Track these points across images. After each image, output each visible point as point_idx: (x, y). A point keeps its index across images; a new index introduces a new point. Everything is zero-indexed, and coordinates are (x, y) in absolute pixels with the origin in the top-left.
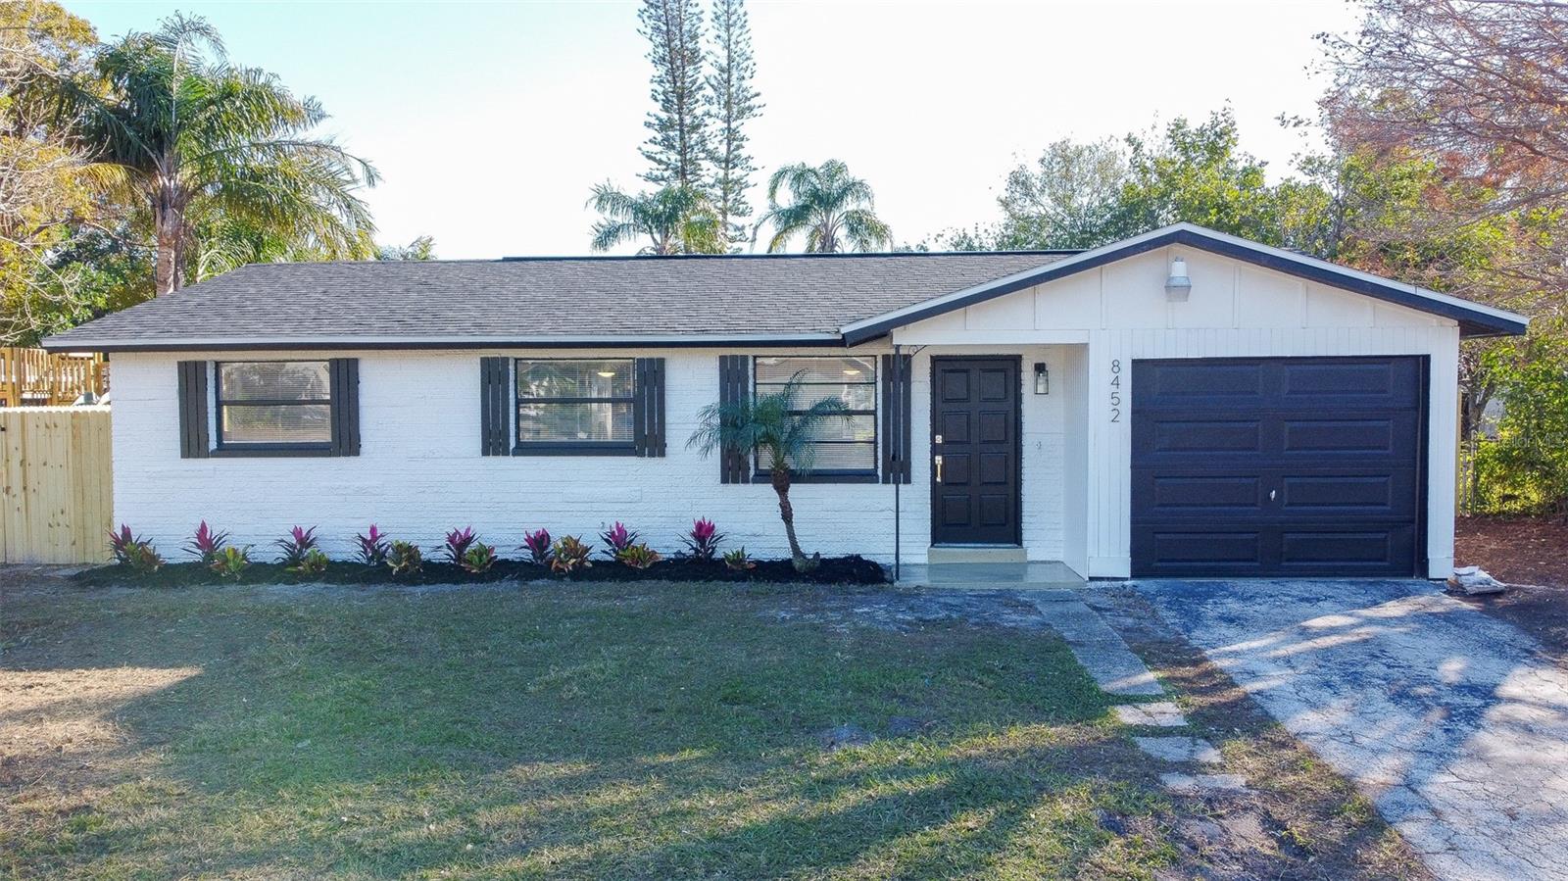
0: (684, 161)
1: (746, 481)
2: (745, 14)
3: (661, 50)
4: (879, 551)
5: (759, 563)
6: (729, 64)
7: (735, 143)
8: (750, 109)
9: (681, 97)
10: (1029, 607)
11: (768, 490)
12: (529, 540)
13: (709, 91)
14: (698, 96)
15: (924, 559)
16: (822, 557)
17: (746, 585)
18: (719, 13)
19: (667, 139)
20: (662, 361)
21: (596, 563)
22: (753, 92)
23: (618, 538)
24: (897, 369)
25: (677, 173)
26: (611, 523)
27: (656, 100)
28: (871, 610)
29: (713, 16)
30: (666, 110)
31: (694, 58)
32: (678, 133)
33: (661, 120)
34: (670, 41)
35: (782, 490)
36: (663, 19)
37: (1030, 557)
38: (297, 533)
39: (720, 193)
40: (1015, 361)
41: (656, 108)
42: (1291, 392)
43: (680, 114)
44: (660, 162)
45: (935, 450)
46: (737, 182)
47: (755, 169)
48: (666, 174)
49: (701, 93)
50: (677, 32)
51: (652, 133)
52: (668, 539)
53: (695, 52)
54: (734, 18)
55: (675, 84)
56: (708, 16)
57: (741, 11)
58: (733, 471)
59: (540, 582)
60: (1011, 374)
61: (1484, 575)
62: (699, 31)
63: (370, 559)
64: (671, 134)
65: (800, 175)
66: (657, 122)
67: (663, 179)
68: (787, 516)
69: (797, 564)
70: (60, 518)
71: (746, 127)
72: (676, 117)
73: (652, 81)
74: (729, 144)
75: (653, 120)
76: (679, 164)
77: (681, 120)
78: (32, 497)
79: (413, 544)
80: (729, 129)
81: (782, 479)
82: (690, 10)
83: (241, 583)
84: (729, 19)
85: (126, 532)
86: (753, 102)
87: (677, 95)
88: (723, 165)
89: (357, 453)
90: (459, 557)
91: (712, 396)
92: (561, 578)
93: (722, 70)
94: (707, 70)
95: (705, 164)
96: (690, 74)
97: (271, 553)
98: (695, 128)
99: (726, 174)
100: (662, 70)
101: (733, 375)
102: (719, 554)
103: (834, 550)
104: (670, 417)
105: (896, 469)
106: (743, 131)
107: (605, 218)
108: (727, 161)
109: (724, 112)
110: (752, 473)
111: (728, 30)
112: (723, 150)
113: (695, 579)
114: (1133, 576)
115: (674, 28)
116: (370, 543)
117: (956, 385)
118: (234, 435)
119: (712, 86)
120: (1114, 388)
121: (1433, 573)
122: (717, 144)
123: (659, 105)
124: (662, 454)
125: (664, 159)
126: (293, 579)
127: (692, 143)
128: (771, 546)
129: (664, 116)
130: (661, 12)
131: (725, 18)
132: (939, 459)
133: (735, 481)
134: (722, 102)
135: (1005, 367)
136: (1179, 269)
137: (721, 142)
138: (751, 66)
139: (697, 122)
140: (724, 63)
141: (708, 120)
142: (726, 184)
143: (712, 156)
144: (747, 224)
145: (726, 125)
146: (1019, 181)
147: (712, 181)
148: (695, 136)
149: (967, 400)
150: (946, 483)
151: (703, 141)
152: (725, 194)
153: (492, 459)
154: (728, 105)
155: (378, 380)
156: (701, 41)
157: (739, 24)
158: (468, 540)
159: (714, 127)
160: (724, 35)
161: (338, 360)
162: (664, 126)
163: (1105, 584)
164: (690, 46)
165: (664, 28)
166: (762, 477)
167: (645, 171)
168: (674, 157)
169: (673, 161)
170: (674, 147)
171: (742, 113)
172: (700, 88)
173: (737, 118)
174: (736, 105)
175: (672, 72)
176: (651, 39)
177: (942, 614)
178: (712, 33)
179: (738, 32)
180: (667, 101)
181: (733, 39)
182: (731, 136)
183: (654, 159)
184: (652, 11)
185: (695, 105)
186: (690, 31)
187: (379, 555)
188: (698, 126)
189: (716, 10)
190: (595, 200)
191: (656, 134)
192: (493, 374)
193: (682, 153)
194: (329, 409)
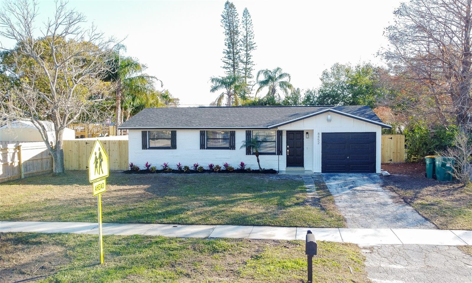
0: (234, 63)
1: (251, 154)
2: (251, 20)
3: (227, 31)
4: (276, 168)
5: (253, 170)
6: (247, 35)
7: (249, 57)
8: (253, 48)
9: (233, 45)
10: (301, 177)
11: (255, 156)
12: (209, 165)
13: (241, 43)
14: (238, 44)
15: (285, 170)
16: (265, 169)
17: (251, 174)
18: (244, 20)
19: (229, 56)
20: (235, 131)
21: (222, 170)
22: (254, 43)
23: (226, 165)
24: (280, 133)
25: (232, 66)
26: (225, 163)
27: (226, 45)
28: (273, 178)
29: (242, 21)
30: (229, 48)
31: (237, 33)
32: (232, 55)
33: (227, 51)
34: (230, 28)
35: (257, 156)
36: (228, 22)
37: (305, 169)
38: (165, 164)
39: (244, 72)
40: (303, 131)
41: (226, 48)
42: (351, 139)
43: (233, 49)
44: (227, 63)
45: (287, 149)
46: (249, 69)
47: (254, 65)
48: (229, 66)
49: (239, 43)
50: (232, 26)
51: (225, 55)
52: (236, 165)
53: (237, 31)
54: (248, 21)
55: (232, 41)
56: (241, 21)
57: (250, 20)
58: (248, 152)
59: (212, 173)
60: (302, 134)
61: (387, 173)
62: (238, 25)
63: (179, 169)
64: (230, 55)
65: (266, 72)
66: (226, 52)
67: (228, 68)
68: (258, 161)
69: (260, 170)
70: (116, 161)
71: (251, 53)
72: (232, 50)
73: (225, 40)
74: (247, 58)
75: (225, 51)
76: (233, 63)
77: (233, 51)
78: (111, 157)
79: (188, 166)
80: (247, 53)
81: (257, 154)
82: (236, 19)
83: (156, 173)
84: (247, 22)
85: (132, 164)
86: (254, 46)
87: (232, 44)
88: (245, 64)
89: (176, 149)
90: (196, 169)
91: (244, 139)
92: (216, 173)
93: (245, 37)
94: (240, 37)
95: (240, 63)
96: (236, 38)
97: (160, 168)
98: (237, 53)
99: (246, 67)
100: (228, 37)
101: (248, 134)
102: (245, 169)
103: (267, 168)
104: (236, 142)
105: (280, 152)
106: (251, 54)
107: (214, 84)
108: (246, 63)
109: (246, 49)
110: (252, 153)
111: (246, 25)
112: (245, 60)
113: (241, 173)
114: (322, 172)
115: (231, 25)
116: (179, 166)
117: (291, 136)
118: (152, 145)
119: (242, 41)
120: (318, 138)
121: (377, 172)
122: (243, 58)
123: (227, 47)
124: (235, 149)
125: (228, 62)
126: (166, 172)
127: (236, 57)
128: (256, 167)
129: (228, 50)
130: (227, 20)
131: (245, 21)
132: (288, 150)
133: (249, 155)
134: (245, 46)
135: (301, 133)
136: (329, 117)
137: (245, 57)
138: (253, 35)
139: (238, 51)
140: (245, 35)
141: (241, 51)
142: (246, 69)
143: (242, 61)
144: (252, 81)
145: (246, 52)
146: (325, 74)
147: (242, 69)
148: (237, 56)
149: (293, 139)
150: (289, 155)
151: (239, 57)
152: (246, 72)
153: (202, 150)
154: (246, 47)
155: (180, 135)
156: (239, 28)
157: (250, 23)
158: (197, 166)
159: (243, 53)
160: (245, 27)
161: (173, 131)
162: (228, 53)
163: (317, 174)
164: (236, 29)
165: (228, 24)
166: (254, 154)
167: (223, 66)
168: (231, 61)
169: (231, 63)
170: (231, 59)
171: (250, 49)
172: (239, 42)
173: (249, 50)
174: (249, 46)
175: (230, 37)
176: (224, 28)
177: (285, 178)
178: (242, 26)
179: (249, 25)
180: (229, 45)
181: (248, 27)
182: (247, 55)
183: (225, 62)
184: (225, 20)
185: (237, 47)
186: (236, 25)
187: (180, 168)
188: (238, 53)
189: (243, 19)
190: (211, 80)
191: (226, 55)
192: (202, 134)
193: (233, 60)
194: (170, 140)
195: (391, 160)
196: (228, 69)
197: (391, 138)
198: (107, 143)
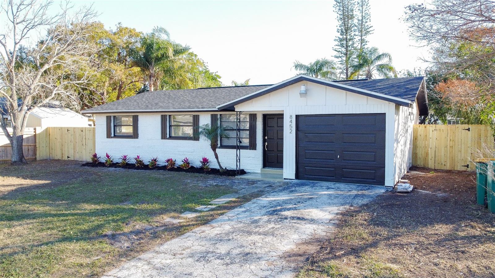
0: (347, 51)
3: (341, 17)
6: (362, 18)
7: (364, 43)
8: (369, 32)
9: (346, 31)
13: (355, 28)
14: (352, 30)
15: (259, 172)
16: (227, 169)
19: (341, 44)
20: (199, 115)
22: (370, 26)
25: (344, 55)
26: (185, 157)
27: (338, 32)
30: (341, 35)
31: (352, 17)
32: (345, 42)
34: (344, 13)
35: (215, 150)
36: (342, 6)
38: (124, 156)
41: (338, 35)
42: (345, 125)
43: (346, 35)
48: (341, 55)
50: (347, 10)
51: (337, 43)
53: (352, 15)
55: (345, 26)
62: (354, 9)
64: (343, 42)
66: (338, 39)
68: (217, 157)
69: (220, 170)
71: (367, 38)
72: (345, 37)
73: (337, 26)
74: (361, 44)
75: (337, 38)
76: (345, 52)
80: (361, 39)
81: (214, 147)
85: (96, 155)
86: (371, 29)
87: (346, 29)
89: (137, 138)
93: (360, 21)
94: (355, 21)
96: (350, 23)
98: (351, 40)
100: (341, 22)
101: (214, 119)
106: (366, 39)
109: (360, 34)
110: (219, 145)
112: (359, 46)
114: (295, 179)
115: (345, 9)
116: (137, 159)
120: (290, 123)
121: (386, 184)
124: (198, 140)
125: (340, 50)
127: (350, 45)
129: (341, 37)
130: (341, 4)
132: (266, 143)
134: (359, 31)
137: (359, 44)
138: (370, 17)
139: (351, 38)
140: (360, 18)
141: (355, 37)
149: (274, 126)
150: (268, 150)
151: (353, 44)
153: (163, 140)
154: (361, 31)
155: (143, 120)
156: (354, 12)
157: (366, 4)
159: (357, 38)
160: (361, 8)
161: (135, 115)
162: (341, 40)
163: (291, 180)
165: (342, 9)
167: (334, 55)
168: (344, 50)
169: (343, 51)
170: (343, 46)
171: (366, 33)
172: (353, 27)
173: (365, 35)
174: (364, 31)
175: (344, 23)
176: (337, 13)
178: (357, 8)
179: (366, 7)
180: (342, 32)
181: (364, 10)
182: (362, 41)
183: (337, 51)
184: (338, 4)
185: (352, 32)
186: (351, 9)
190: (295, 67)
191: (339, 43)
192: (164, 118)
193: (346, 49)
194: (132, 127)
195: (468, 166)
196: (339, 58)
197: (469, 130)
198: (84, 131)
